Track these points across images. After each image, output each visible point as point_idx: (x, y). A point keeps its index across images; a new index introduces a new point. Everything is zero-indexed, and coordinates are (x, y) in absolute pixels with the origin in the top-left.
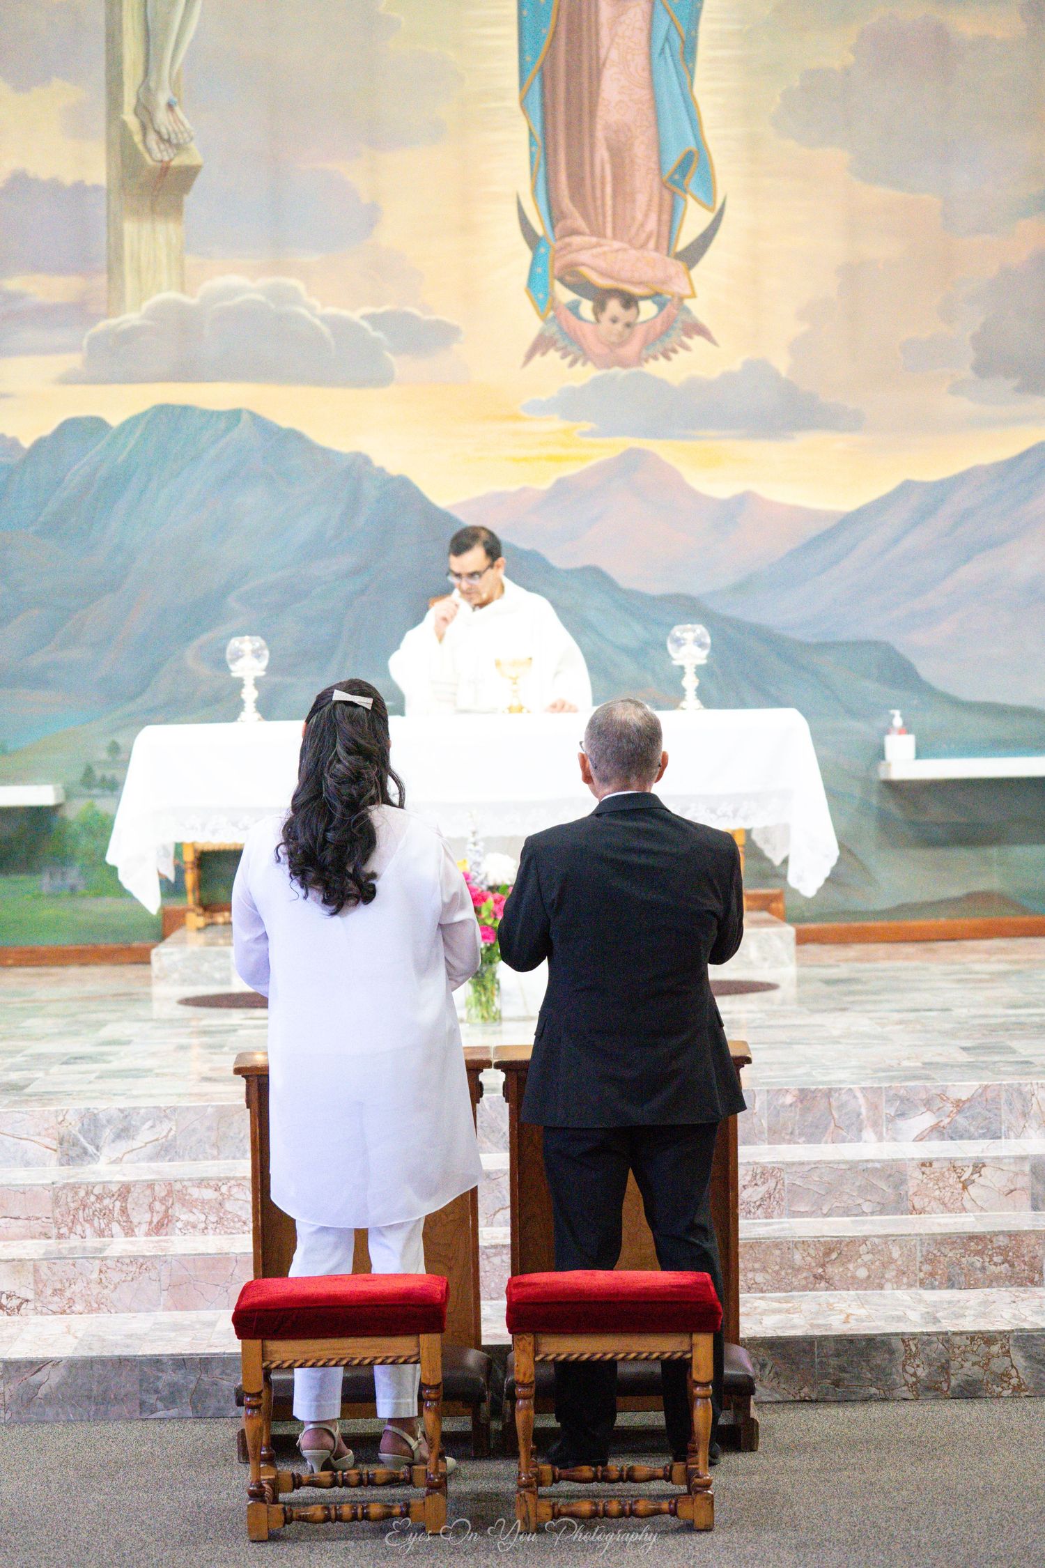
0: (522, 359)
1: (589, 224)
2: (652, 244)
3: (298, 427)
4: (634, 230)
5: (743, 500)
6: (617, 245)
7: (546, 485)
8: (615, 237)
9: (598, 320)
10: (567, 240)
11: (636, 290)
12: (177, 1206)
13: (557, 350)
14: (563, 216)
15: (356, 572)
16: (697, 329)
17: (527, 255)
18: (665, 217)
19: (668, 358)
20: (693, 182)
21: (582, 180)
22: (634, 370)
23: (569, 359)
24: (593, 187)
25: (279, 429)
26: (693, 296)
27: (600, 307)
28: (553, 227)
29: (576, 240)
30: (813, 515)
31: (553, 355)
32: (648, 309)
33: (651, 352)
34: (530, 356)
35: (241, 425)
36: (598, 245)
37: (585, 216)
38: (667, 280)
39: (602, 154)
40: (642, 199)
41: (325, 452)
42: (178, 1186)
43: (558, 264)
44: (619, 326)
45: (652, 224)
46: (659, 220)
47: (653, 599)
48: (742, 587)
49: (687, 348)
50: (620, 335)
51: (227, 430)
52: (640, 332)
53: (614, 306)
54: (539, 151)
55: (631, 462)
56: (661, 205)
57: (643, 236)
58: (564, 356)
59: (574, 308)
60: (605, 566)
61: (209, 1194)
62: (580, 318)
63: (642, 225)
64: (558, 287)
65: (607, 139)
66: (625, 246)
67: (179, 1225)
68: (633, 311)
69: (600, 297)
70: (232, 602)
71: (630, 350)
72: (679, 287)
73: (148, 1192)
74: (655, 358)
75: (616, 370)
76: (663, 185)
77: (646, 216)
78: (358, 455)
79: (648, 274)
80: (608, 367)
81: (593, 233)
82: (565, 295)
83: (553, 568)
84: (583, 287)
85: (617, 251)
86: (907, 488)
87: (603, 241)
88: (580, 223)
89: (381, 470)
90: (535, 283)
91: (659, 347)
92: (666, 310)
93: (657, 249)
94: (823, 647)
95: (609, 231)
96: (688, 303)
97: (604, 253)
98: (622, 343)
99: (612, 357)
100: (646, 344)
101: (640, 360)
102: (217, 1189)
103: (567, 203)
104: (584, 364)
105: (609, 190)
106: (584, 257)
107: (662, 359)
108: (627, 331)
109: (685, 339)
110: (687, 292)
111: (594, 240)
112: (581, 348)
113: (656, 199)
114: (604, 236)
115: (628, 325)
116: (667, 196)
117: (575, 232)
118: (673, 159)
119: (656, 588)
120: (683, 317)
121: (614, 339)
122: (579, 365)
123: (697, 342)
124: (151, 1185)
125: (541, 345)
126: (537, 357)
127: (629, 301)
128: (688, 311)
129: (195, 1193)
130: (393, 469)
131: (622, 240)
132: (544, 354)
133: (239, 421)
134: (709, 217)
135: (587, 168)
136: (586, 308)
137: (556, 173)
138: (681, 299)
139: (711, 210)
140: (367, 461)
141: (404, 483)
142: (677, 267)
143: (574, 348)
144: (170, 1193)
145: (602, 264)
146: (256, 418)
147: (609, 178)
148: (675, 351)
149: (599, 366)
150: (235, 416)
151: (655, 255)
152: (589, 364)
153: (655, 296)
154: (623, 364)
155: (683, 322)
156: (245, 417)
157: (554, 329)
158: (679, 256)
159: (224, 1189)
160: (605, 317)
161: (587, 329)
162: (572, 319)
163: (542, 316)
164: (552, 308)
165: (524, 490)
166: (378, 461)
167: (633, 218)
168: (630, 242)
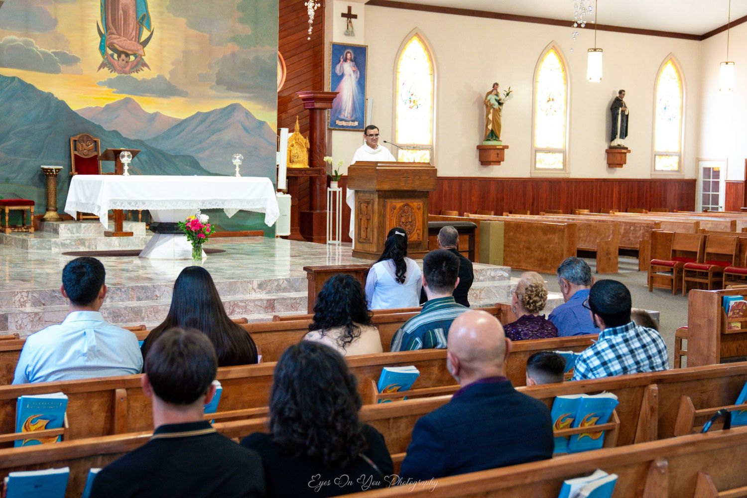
0: (97, 69)
1: (117, 32)
2: (134, 40)
3: (32, 84)
4: (129, 34)
5: (156, 114)
6: (124, 39)
7: (103, 106)
8: (124, 37)
9: (118, 60)
10: (110, 36)
11: (129, 52)
12: (236, 308)
13: (107, 67)
14: (110, 29)
15: (49, 128)
16: (145, 65)
17: (99, 39)
18: (138, 32)
19: (138, 73)
20: (145, 22)
21: (115, 19)
22: (128, 75)
23: (111, 70)
24: (118, 21)
25: (27, 83)
26: (145, 55)
27: (119, 56)
28: (107, 32)
29: (113, 36)
30: (175, 120)
31: (106, 69)
32: (132, 58)
33: (133, 70)
34: (99, 68)
35: (15, 82)
36: (119, 38)
37: (116, 29)
38: (138, 50)
39: (121, 12)
40: (131, 26)
41: (40, 91)
42: (236, 302)
43: (108, 42)
44: (124, 62)
45: (134, 34)
46: (136, 33)
47: (132, 141)
48: (155, 139)
49: (143, 70)
50: (125, 65)
51: (10, 83)
52: (130, 64)
53: (123, 56)
54: (103, 9)
55: (127, 101)
56: (136, 29)
57: (131, 37)
58: (109, 70)
59: (112, 56)
60: (119, 131)
61: (243, 304)
62: (114, 59)
63: (131, 34)
64: (108, 49)
65: (122, 8)
66: (127, 39)
67: (236, 312)
68: (128, 58)
69: (120, 53)
70: (11, 135)
71: (127, 69)
72: (141, 52)
73: (229, 304)
74: (134, 72)
75: (123, 75)
76: (137, 23)
77: (132, 31)
78: (50, 93)
79: (133, 48)
80: (121, 74)
81: (118, 35)
82: (110, 52)
83: (105, 130)
84: (115, 50)
85: (125, 40)
86: (198, 114)
87: (120, 37)
88: (114, 31)
89: (57, 98)
90: (102, 48)
91: (135, 69)
92: (137, 59)
93: (135, 41)
94: (176, 157)
95: (122, 34)
96: (143, 57)
97: (121, 41)
98: (125, 67)
99: (122, 71)
100: (132, 68)
101: (130, 72)
102: (245, 303)
103: (111, 25)
104: (115, 72)
105: (122, 22)
106: (115, 41)
107: (136, 73)
108: (126, 64)
109: (142, 68)
110: (143, 54)
111: (118, 37)
112: (114, 67)
113: (135, 27)
114: (121, 36)
115: (127, 62)
116: (138, 26)
117: (113, 34)
118: (140, 16)
119: (133, 138)
120: (141, 61)
121: (123, 66)
122: (113, 72)
123: (145, 69)
124: (230, 302)
125: (102, 66)
126: (102, 69)
127: (127, 55)
128: (143, 59)
129: (240, 304)
130: (60, 98)
131: (126, 38)
132: (103, 68)
133: (14, 80)
134: (149, 33)
135: (117, 16)
136: (116, 56)
137: (108, 15)
138: (141, 56)
139: (150, 31)
140: (53, 95)
141: (63, 103)
142: (140, 47)
143: (112, 68)
144: (234, 304)
145: (120, 44)
146: (19, 79)
147: (122, 19)
148: (139, 71)
149: (118, 73)
150: (14, 78)
151: (134, 42)
152: (116, 73)
153: (134, 55)
154: (125, 73)
155: (142, 63)
156: (16, 79)
157: (106, 61)
158: (141, 44)
159: (247, 303)
160: (121, 59)
161: (116, 62)
162: (112, 59)
163: (103, 57)
164: (106, 55)
165: (96, 107)
166: (56, 96)
167: (129, 31)
168: (128, 38)
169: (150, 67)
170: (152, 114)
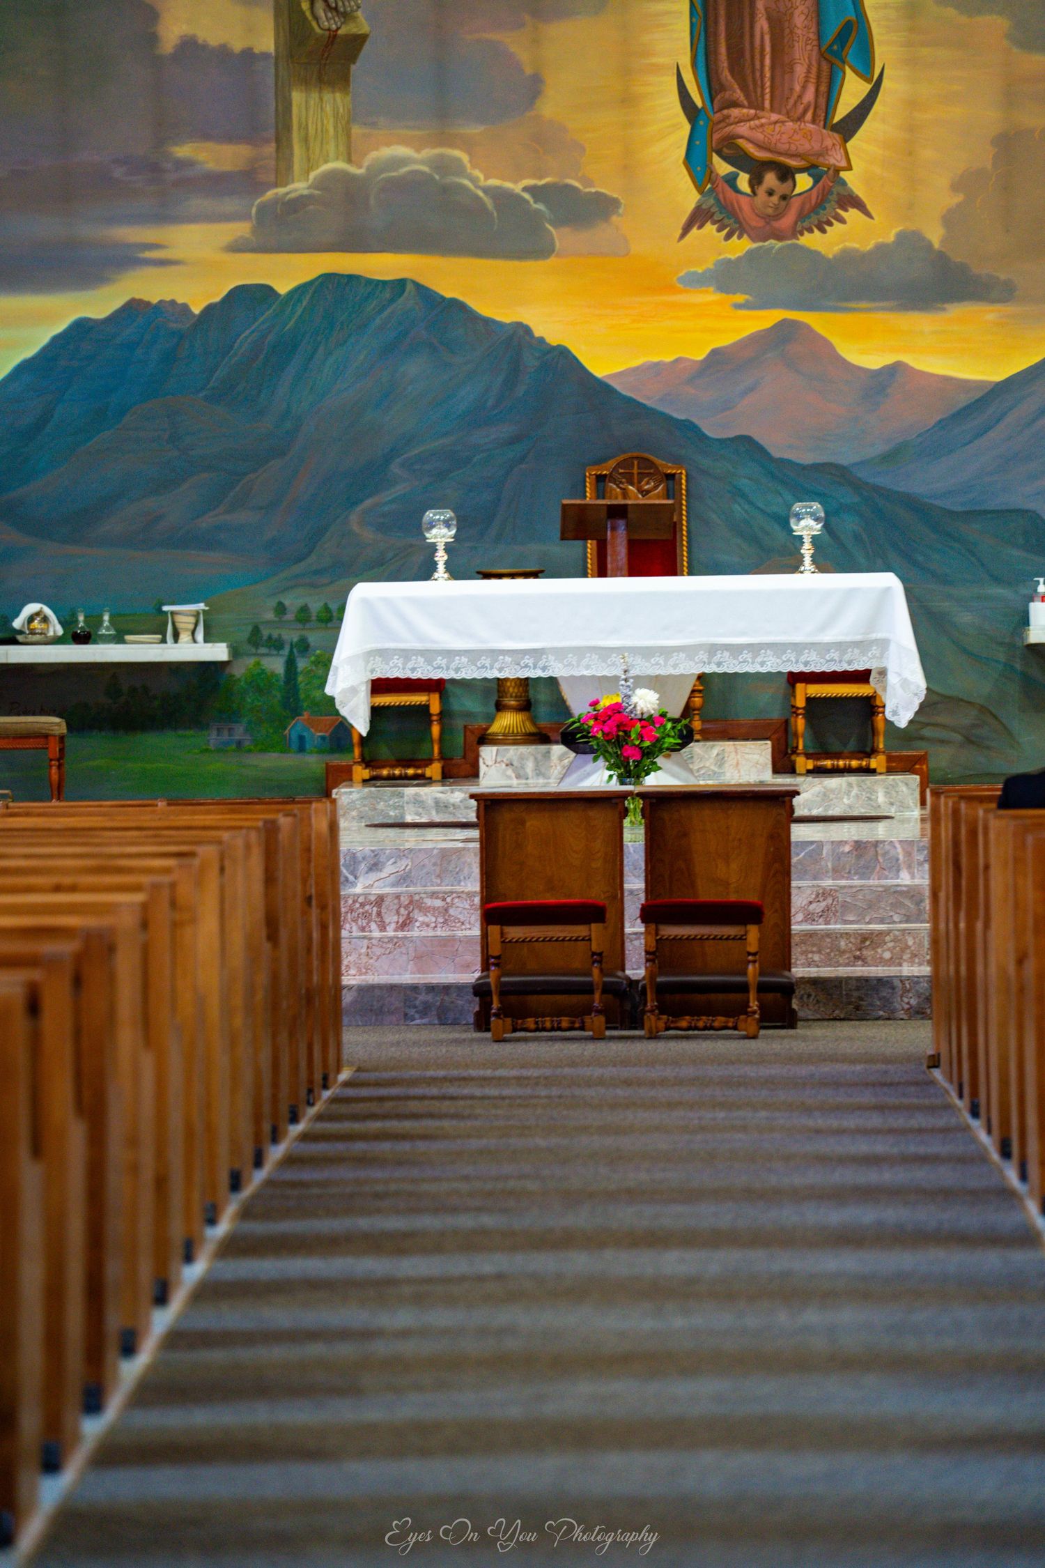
0: (680, 231)
1: (747, 96)
2: (809, 116)
3: (461, 298)
4: (791, 102)
5: (894, 371)
6: (774, 117)
7: (700, 356)
8: (772, 110)
9: (755, 192)
10: (725, 112)
11: (793, 163)
12: (416, 911)
13: (714, 223)
14: (723, 88)
15: (513, 441)
16: (853, 202)
17: (687, 127)
18: (823, 88)
19: (823, 231)
20: (851, 53)
21: (741, 53)
22: (791, 242)
23: (725, 232)
24: (753, 57)
25: (443, 298)
26: (849, 168)
27: (755, 182)
28: (712, 101)
29: (735, 112)
30: (964, 385)
31: (710, 228)
32: (804, 182)
33: (806, 224)
34: (686, 230)
35: (406, 294)
36: (756, 117)
37: (744, 88)
38: (824, 152)
39: (762, 24)
40: (800, 70)
41: (487, 321)
42: (417, 897)
43: (716, 136)
44: (775, 199)
45: (809, 96)
46: (817, 90)
47: (805, 467)
48: (892, 457)
49: (842, 221)
50: (776, 207)
51: (392, 300)
52: (795, 204)
53: (770, 179)
54: (699, 22)
55: (786, 331)
56: (818, 77)
57: (801, 108)
58: (719, 230)
59: (731, 180)
60: (757, 438)
61: (438, 903)
62: (738, 191)
63: (800, 97)
64: (716, 159)
65: (766, 9)
66: (783, 118)
67: (417, 924)
68: (790, 182)
69: (757, 171)
70: (395, 468)
71: (786, 222)
72: (836, 159)
73: (396, 901)
74: (811, 231)
75: (771, 242)
76: (821, 55)
77: (804, 87)
78: (519, 325)
79: (805, 146)
80: (765, 240)
81: (750, 107)
82: (723, 168)
83: (707, 438)
84: (740, 159)
85: (776, 123)
87: (760, 113)
88: (739, 95)
89: (541, 340)
90: (695, 160)
91: (814, 219)
92: (820, 184)
93: (814, 121)
94: (970, 515)
95: (767, 104)
96: (843, 174)
97: (762, 125)
98: (778, 216)
99: (767, 229)
100: (801, 216)
101: (796, 232)
102: (444, 900)
103: (726, 75)
104: (740, 237)
105: (768, 61)
106: (743, 129)
107: (817, 232)
108: (783, 203)
109: (840, 212)
110: (843, 164)
111: (752, 111)
112: (738, 221)
113: (814, 70)
114: (763, 109)
115: (784, 197)
116: (825, 66)
117: (735, 104)
118: (832, 29)
119: (807, 458)
120: (838, 189)
121: (770, 211)
122: (735, 238)
123: (852, 215)
125: (698, 218)
126: (694, 230)
127: (786, 174)
128: (844, 183)
129: (429, 902)
130: (553, 340)
131: (780, 113)
132: (700, 227)
133: (404, 291)
134: (866, 88)
135: (747, 38)
136: (743, 181)
137: (716, 42)
138: (837, 171)
139: (868, 80)
140: (527, 330)
141: (563, 352)
142: (832, 139)
143: (732, 222)
144: (411, 902)
145: (759, 136)
146: (418, 286)
147: (768, 49)
148: (830, 224)
149: (754, 240)
150: (401, 284)
151: (811, 126)
152: (746, 238)
153: (811, 169)
154: (778, 236)
155: (838, 194)
156: (409, 287)
157: (712, 201)
158: (835, 128)
159: (449, 900)
160: (761, 190)
161: (744, 201)
162: (729, 192)
163: (700, 189)
164: (710, 180)
165: (678, 361)
166: (538, 332)
167: (792, 89)
168: (788, 114)
169: (869, 207)
170: (879, 372)
